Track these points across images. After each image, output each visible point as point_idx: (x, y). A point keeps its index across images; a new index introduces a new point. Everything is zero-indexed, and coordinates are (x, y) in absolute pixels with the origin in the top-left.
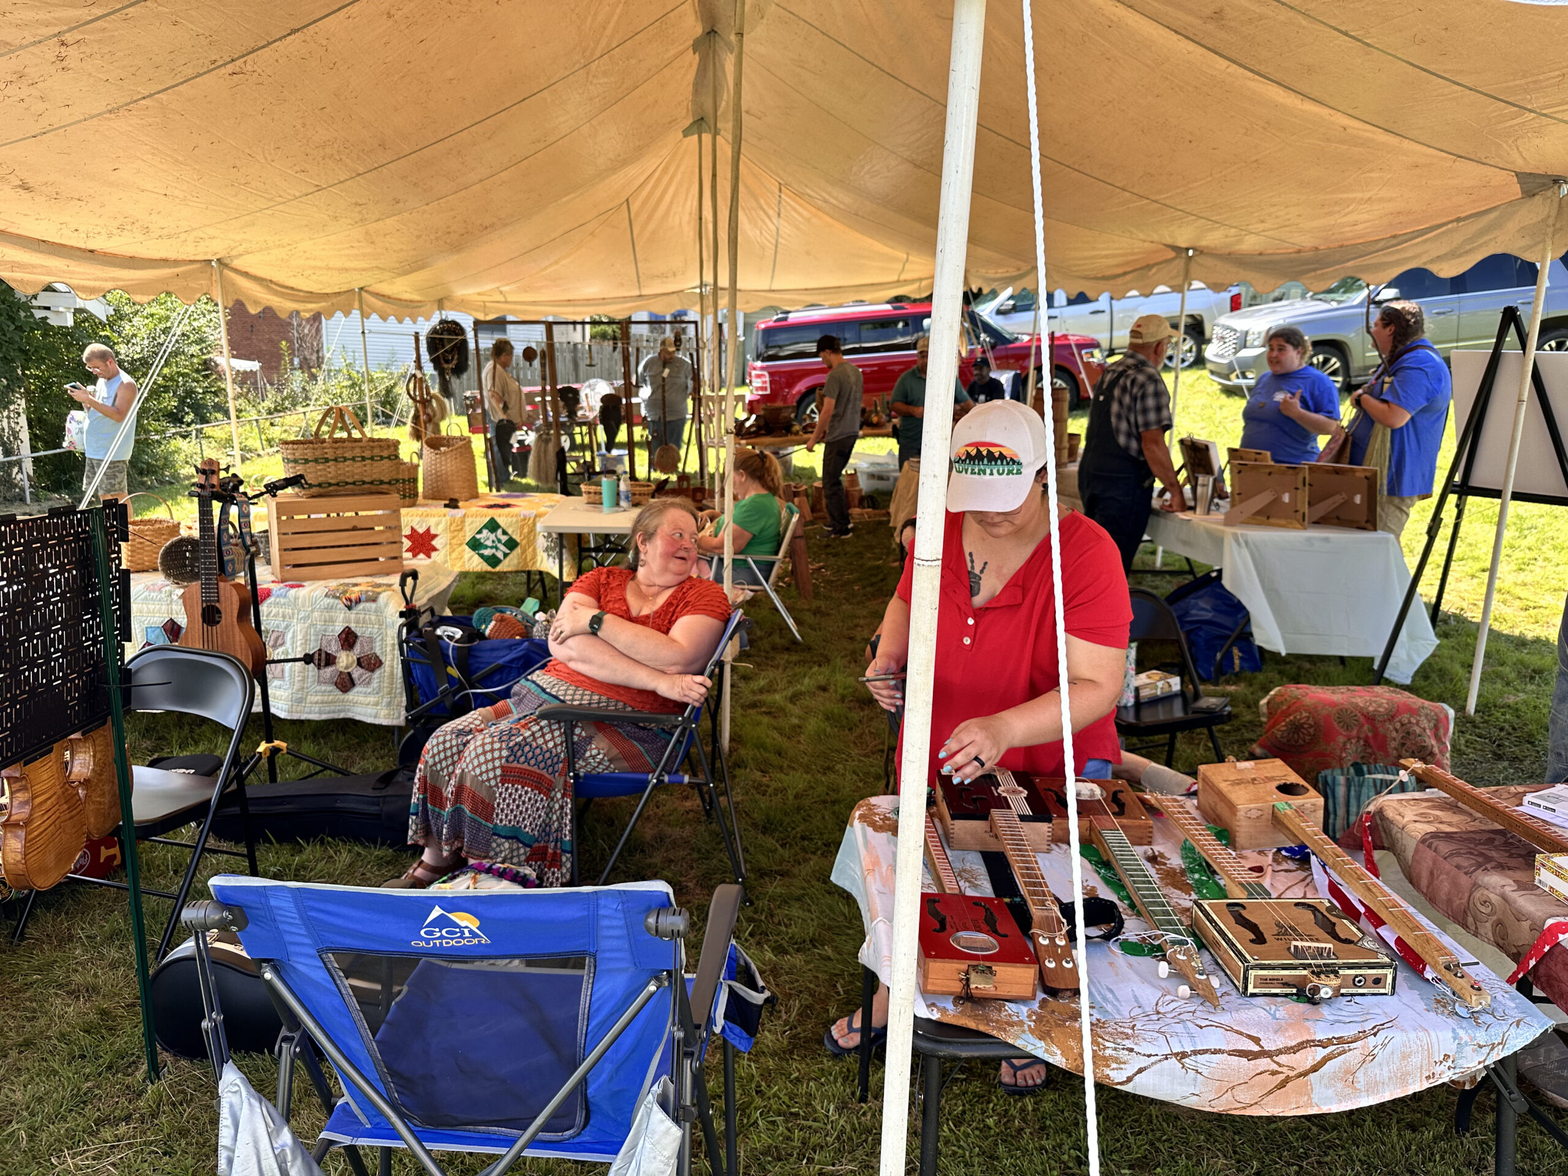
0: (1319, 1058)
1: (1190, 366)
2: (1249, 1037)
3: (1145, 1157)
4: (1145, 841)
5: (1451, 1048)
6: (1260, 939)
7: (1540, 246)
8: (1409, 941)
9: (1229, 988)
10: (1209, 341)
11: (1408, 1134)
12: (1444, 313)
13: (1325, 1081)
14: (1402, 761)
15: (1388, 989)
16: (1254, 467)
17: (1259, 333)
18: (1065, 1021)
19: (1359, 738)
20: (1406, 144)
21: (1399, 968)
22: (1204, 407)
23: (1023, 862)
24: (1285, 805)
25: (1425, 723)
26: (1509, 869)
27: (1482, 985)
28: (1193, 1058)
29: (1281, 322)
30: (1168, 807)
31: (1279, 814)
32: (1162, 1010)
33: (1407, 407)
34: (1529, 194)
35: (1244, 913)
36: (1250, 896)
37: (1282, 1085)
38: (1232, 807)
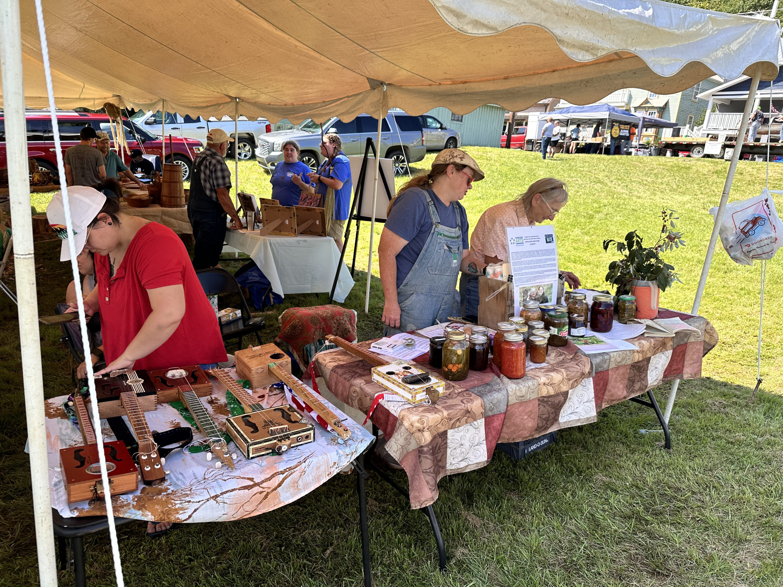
0: (281, 480)
1: (250, 159)
2: (249, 479)
3: (224, 547)
4: (208, 394)
5: (336, 459)
6: (256, 430)
7: (378, 112)
8: (322, 416)
9: (241, 457)
10: (256, 147)
11: (338, 498)
12: (355, 141)
13: (285, 489)
14: (326, 337)
15: (312, 440)
16: (271, 207)
17: (279, 144)
18: (153, 497)
19: (320, 329)
20: (323, 58)
21: (316, 430)
22: (257, 179)
23: (136, 418)
24: (273, 364)
25: (346, 319)
26: (364, 376)
27: (348, 428)
28: (221, 496)
29: (289, 140)
30: (219, 375)
31: (271, 369)
32: (206, 477)
33: (341, 180)
34: (373, 88)
35: (250, 420)
36: (254, 410)
37: (266, 497)
38: (249, 369)
